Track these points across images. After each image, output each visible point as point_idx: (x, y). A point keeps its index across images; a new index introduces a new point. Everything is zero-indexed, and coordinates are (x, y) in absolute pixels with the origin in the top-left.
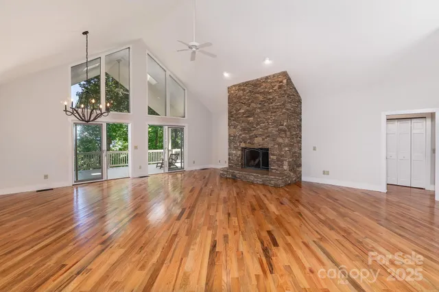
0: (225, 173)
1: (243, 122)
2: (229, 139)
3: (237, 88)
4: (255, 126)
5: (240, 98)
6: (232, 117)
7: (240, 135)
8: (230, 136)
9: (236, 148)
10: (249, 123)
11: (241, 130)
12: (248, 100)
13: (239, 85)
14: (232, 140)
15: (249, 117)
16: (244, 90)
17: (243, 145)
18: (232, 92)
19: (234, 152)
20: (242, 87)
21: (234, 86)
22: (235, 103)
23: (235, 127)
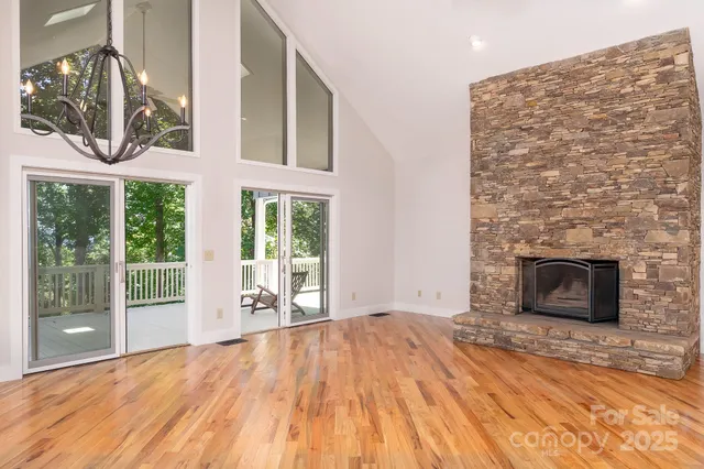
0: (469, 330)
1: (522, 183)
2: (474, 232)
3: (503, 85)
4: (567, 193)
5: (513, 113)
6: (484, 167)
7: (515, 220)
8: (476, 223)
9: (498, 259)
10: (543, 185)
11: (517, 208)
12: (543, 120)
13: (512, 77)
14: (482, 234)
15: (544, 167)
16: (526, 91)
17: (523, 250)
18: (486, 97)
19: (491, 269)
20: (524, 83)
21: (493, 80)
22: (497, 129)
23: (495, 198)
